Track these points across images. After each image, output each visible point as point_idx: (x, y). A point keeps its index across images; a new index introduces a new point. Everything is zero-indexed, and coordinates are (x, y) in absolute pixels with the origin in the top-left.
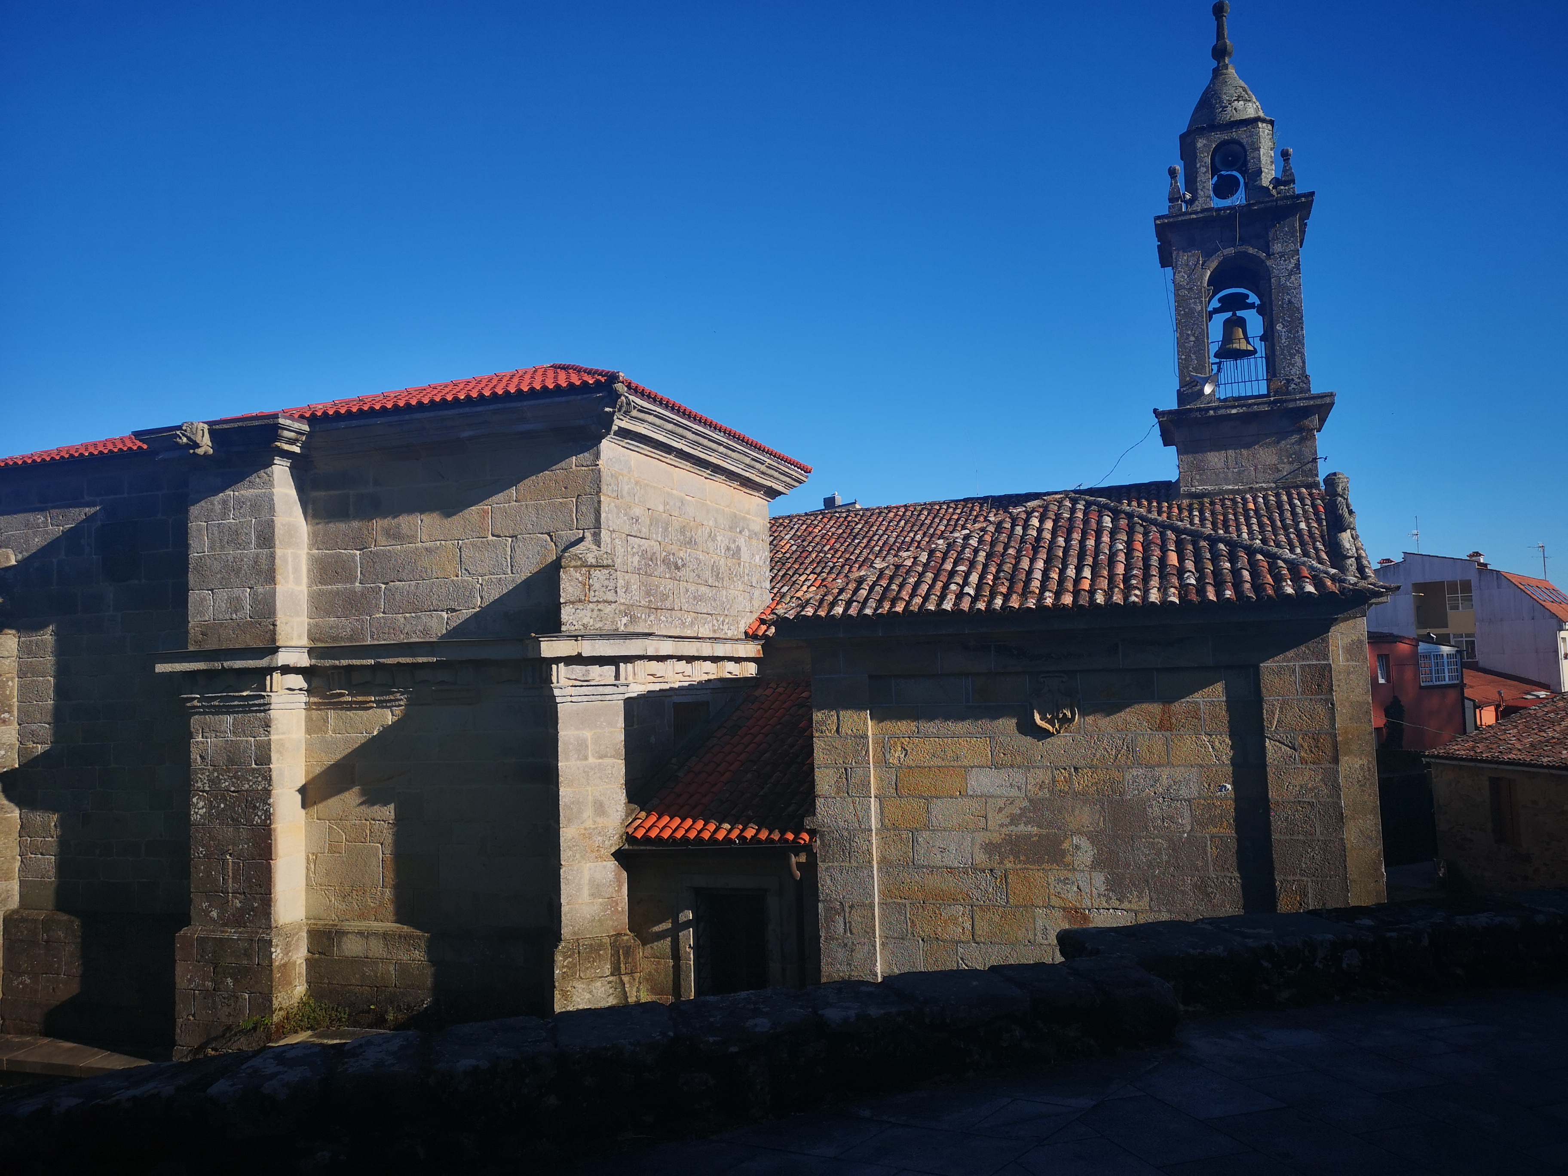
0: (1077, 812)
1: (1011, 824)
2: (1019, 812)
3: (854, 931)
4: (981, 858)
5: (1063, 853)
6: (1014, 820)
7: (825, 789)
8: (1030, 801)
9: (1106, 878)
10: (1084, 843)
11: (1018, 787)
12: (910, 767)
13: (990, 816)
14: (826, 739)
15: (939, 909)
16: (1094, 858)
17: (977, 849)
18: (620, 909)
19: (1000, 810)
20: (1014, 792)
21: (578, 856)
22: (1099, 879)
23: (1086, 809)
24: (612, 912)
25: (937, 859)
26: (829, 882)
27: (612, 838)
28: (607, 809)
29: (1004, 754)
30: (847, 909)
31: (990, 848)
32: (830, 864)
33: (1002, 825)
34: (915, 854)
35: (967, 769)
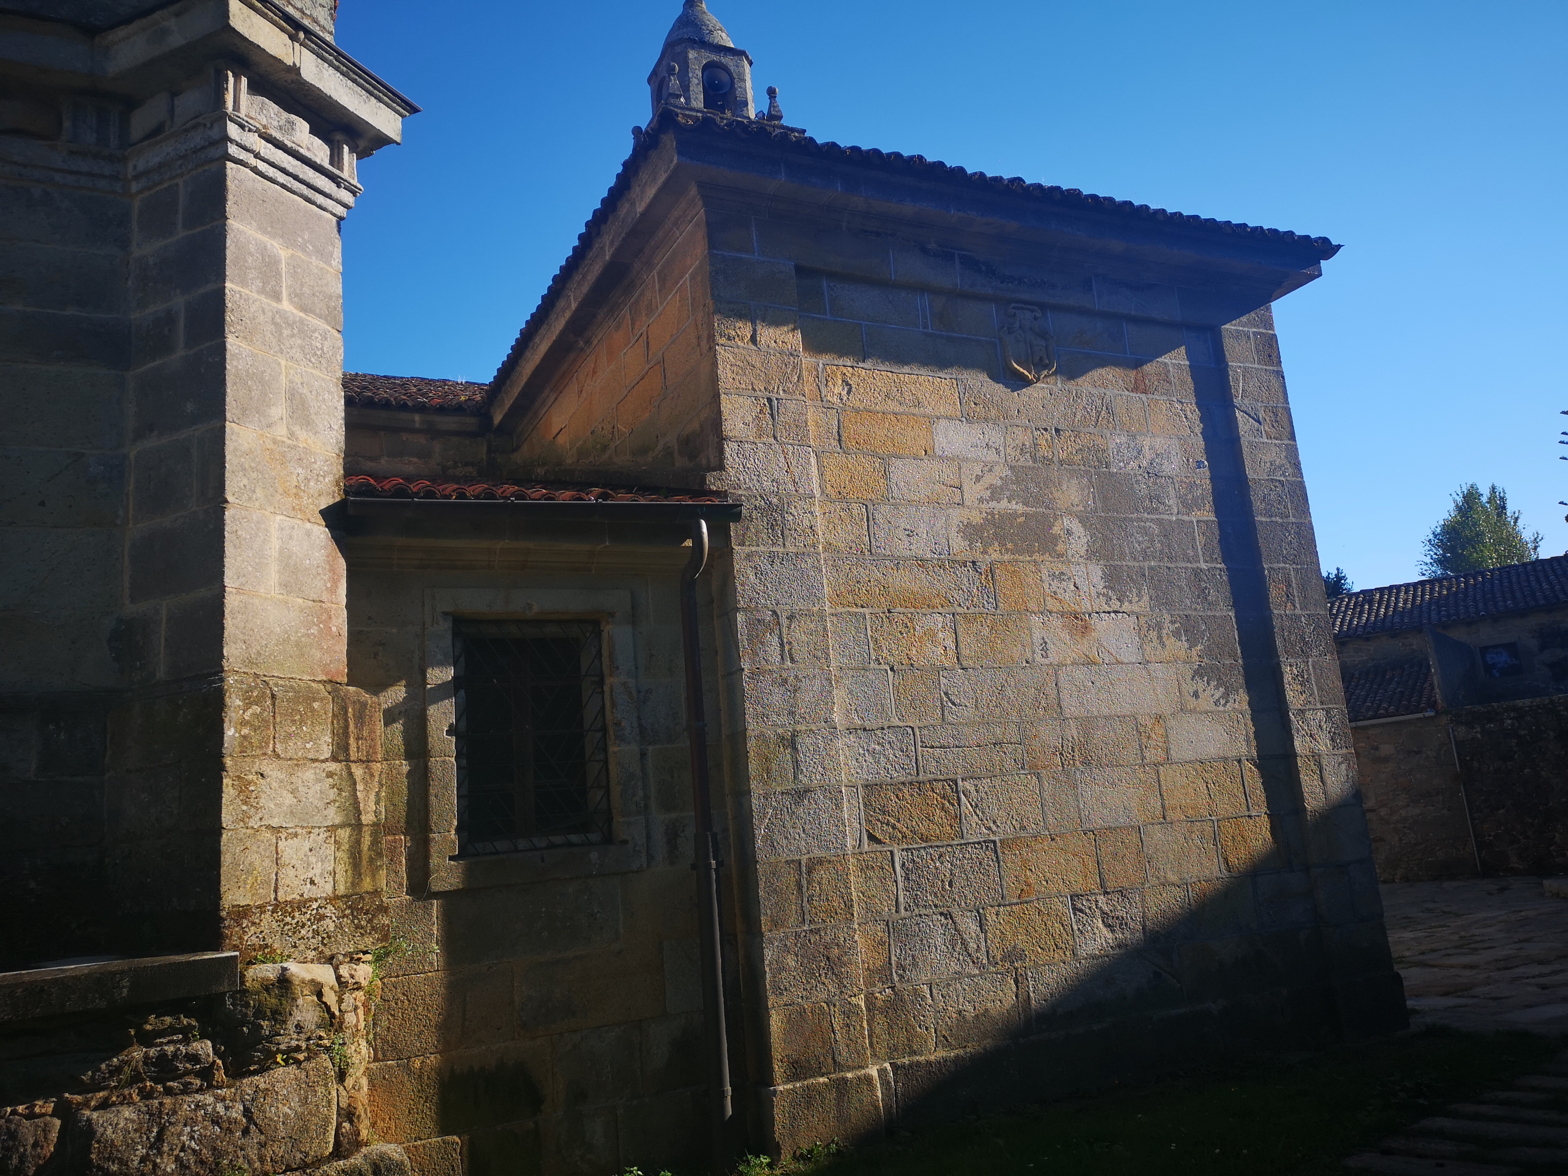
0: (1064, 487)
1: (992, 498)
2: (999, 483)
3: (797, 658)
4: (958, 544)
5: (1055, 539)
6: (995, 493)
7: (737, 428)
8: (1012, 468)
9: (1104, 573)
10: (1076, 527)
11: (996, 449)
12: (857, 411)
13: (966, 488)
14: (736, 350)
15: (911, 621)
16: (1089, 545)
17: (953, 534)
18: (334, 629)
19: (978, 479)
20: (992, 456)
21: (259, 493)
22: (1096, 572)
23: (1074, 481)
24: (320, 631)
25: (902, 548)
26: (752, 577)
27: (321, 479)
28: (313, 417)
29: (975, 404)
30: (784, 622)
31: (971, 532)
32: (753, 549)
33: (981, 500)
34: (872, 539)
35: (933, 420)
